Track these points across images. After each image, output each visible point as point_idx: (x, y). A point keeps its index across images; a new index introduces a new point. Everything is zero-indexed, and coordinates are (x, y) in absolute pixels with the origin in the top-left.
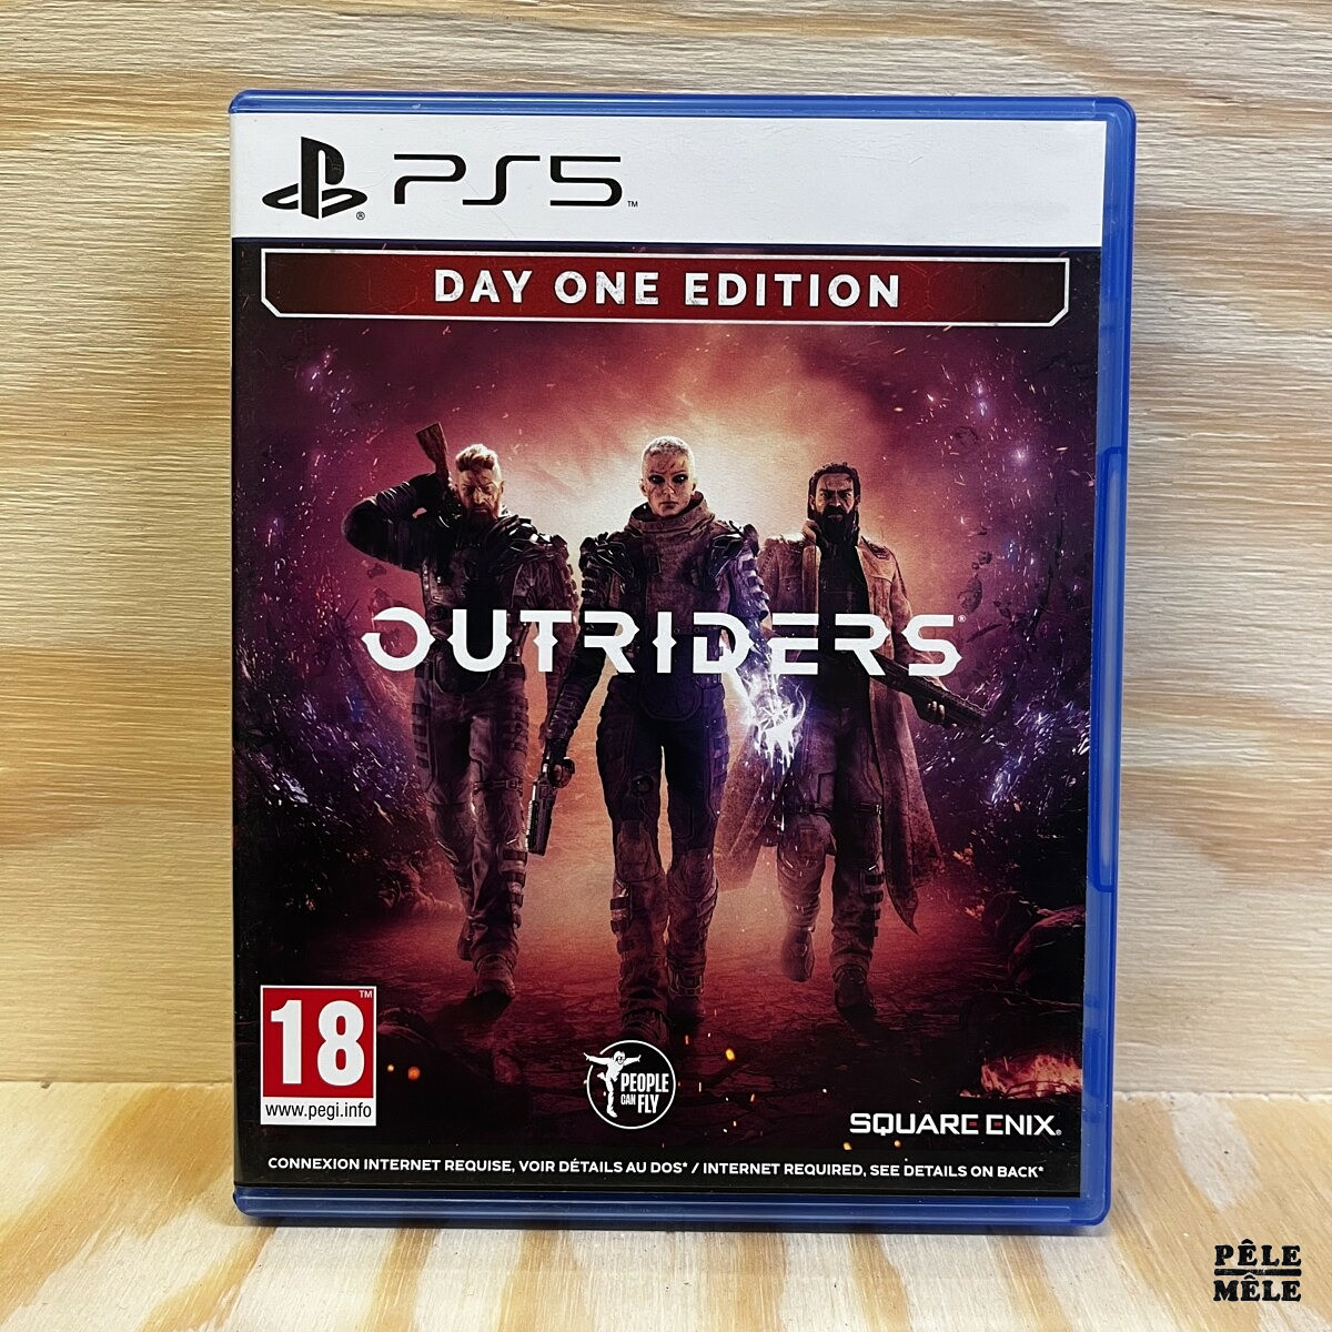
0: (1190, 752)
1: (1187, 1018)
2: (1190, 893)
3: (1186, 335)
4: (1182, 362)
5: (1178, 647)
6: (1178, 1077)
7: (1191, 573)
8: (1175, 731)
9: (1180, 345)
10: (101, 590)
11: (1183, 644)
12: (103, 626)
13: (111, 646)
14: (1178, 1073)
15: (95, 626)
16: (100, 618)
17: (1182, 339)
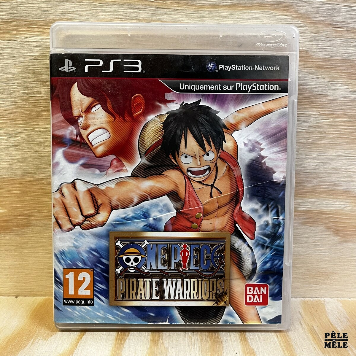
0: (330, 206)
1: (329, 278)
2: (330, 244)
3: (330, 92)
4: (329, 100)
5: (327, 177)
6: (326, 294)
7: (331, 157)
8: (326, 200)
9: (328, 95)
10: (33, 162)
11: (328, 176)
12: (33, 171)
13: (35, 177)
14: (326, 293)
15: (30, 172)
16: (32, 169)
17: (329, 93)
